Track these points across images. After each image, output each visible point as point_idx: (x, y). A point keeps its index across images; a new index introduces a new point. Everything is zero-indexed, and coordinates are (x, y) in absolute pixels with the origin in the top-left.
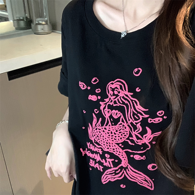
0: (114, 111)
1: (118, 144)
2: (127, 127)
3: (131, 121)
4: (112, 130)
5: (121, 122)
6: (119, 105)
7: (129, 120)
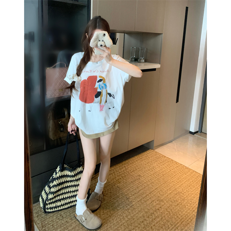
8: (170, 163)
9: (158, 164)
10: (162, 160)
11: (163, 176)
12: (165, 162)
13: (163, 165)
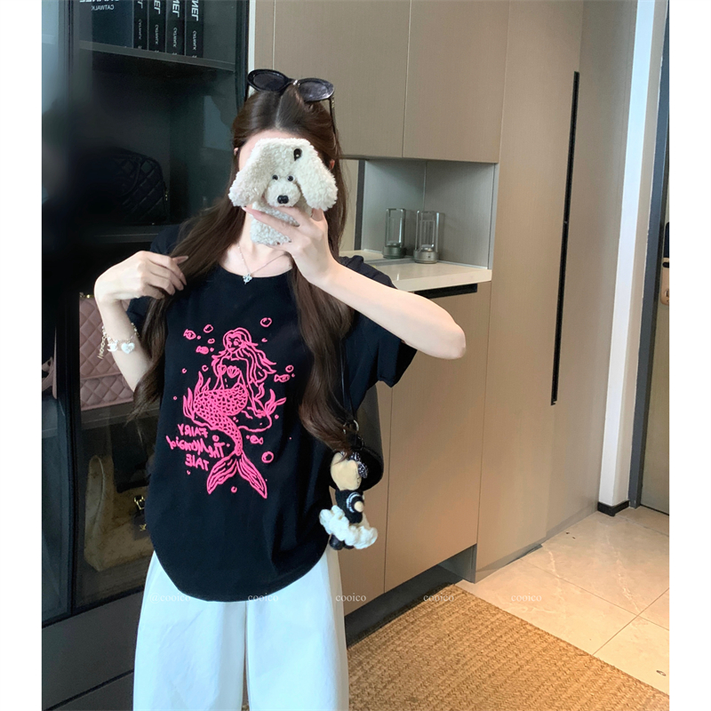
0: (231, 367)
1: (231, 417)
2: (246, 391)
3: (253, 380)
4: (224, 396)
5: (238, 383)
6: (238, 358)
7: (250, 380)
8: (516, 636)
9: (476, 641)
10: (488, 623)
11: (496, 691)
12: (498, 635)
13: (492, 647)
